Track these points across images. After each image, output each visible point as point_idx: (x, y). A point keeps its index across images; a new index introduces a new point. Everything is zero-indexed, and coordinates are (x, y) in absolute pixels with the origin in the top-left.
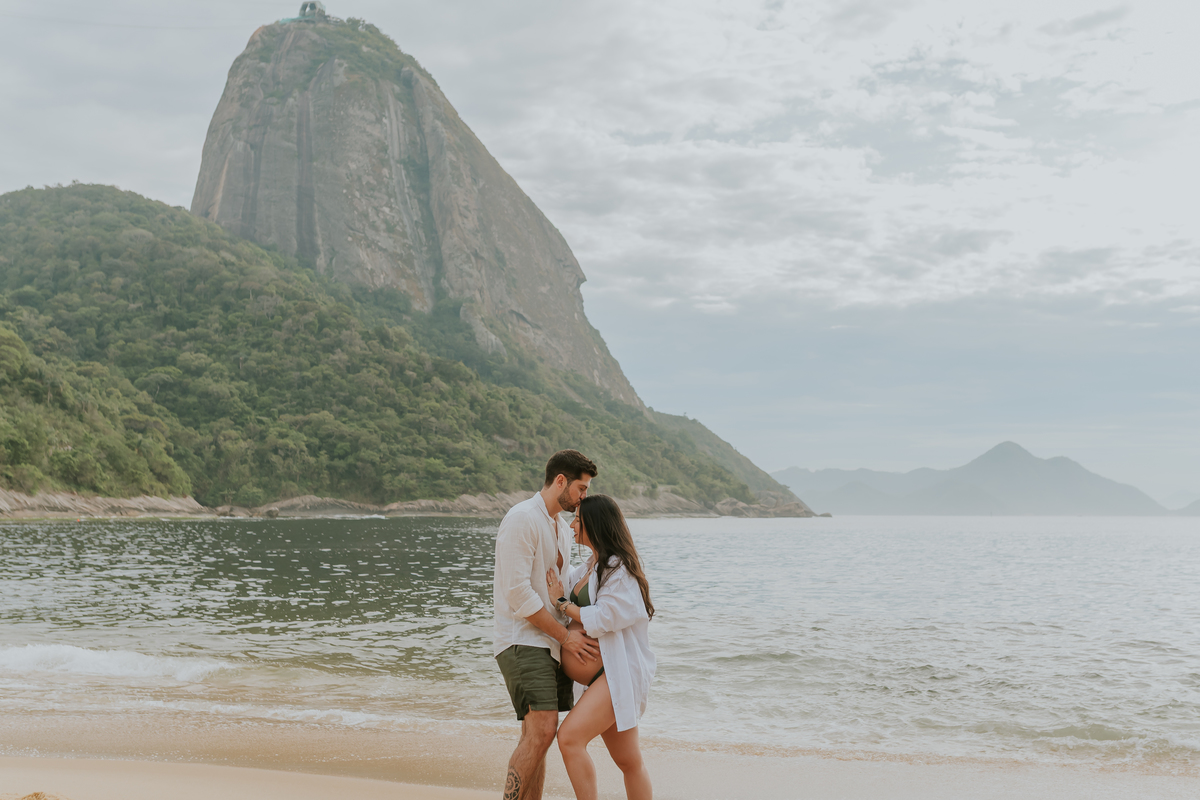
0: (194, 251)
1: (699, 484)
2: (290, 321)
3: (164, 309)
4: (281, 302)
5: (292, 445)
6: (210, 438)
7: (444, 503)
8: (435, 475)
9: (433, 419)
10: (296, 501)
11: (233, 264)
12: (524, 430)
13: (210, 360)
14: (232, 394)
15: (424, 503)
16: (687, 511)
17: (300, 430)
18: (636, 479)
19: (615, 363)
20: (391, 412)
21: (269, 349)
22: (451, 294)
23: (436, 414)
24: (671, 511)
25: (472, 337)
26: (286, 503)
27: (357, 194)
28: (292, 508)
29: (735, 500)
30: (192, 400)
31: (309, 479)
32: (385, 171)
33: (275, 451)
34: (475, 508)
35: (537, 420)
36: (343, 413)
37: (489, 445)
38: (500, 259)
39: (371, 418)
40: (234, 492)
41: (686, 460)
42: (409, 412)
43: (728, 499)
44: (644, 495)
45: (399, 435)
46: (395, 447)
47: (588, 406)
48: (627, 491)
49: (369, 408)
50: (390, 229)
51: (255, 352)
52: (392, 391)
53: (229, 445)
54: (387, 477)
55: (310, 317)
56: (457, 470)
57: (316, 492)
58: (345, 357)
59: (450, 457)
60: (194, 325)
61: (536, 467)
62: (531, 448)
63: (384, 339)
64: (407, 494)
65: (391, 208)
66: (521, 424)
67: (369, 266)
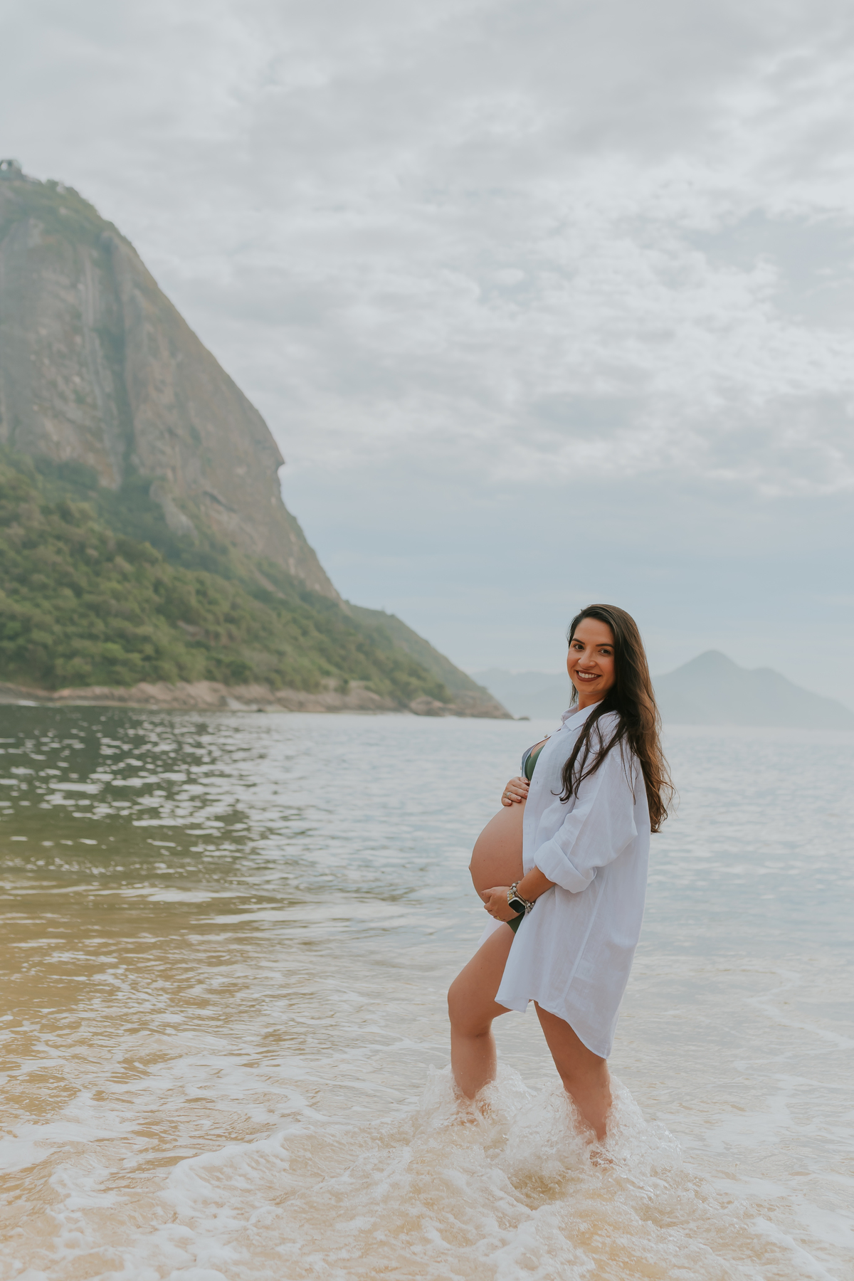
1: (394, 681)
7: (120, 691)
8: (110, 661)
9: (113, 602)
12: (210, 617)
15: (98, 690)
16: (380, 708)
18: (327, 673)
19: (312, 552)
20: (68, 592)
22: (143, 472)
23: (117, 596)
24: (363, 708)
25: (161, 518)
27: (46, 361)
29: (430, 699)
32: (78, 340)
34: (153, 697)
35: (225, 607)
36: (15, 592)
37: (173, 631)
38: (195, 435)
39: (47, 598)
41: (381, 655)
42: (90, 593)
43: (423, 698)
44: (336, 690)
45: (75, 617)
46: (71, 629)
47: (281, 595)
48: (317, 685)
49: (44, 587)
50: (80, 400)
52: (71, 569)
54: (60, 661)
56: (135, 657)
58: (21, 531)
59: (130, 642)
61: (222, 657)
62: (217, 635)
63: (65, 514)
64: (80, 680)
65: (82, 378)
66: (209, 611)
67: (55, 438)
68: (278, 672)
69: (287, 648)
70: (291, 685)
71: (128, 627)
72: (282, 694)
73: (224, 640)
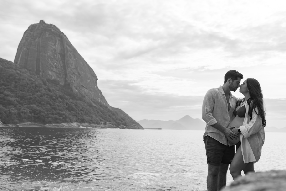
0: (10, 70)
1: (116, 122)
2: (29, 86)
3: (3, 82)
4: (28, 82)
5: (26, 111)
6: (8, 110)
7: (58, 124)
8: (56, 119)
9: (57, 107)
10: (26, 123)
11: (19, 73)
12: (77, 110)
13: (10, 93)
14: (14, 100)
15: (53, 124)
16: (112, 127)
17: (29, 108)
18: (102, 121)
19: (104, 97)
20: (49, 105)
21: (24, 91)
22: (68, 81)
23: (58, 106)
24: (109, 127)
25: (72, 90)
26: (24, 124)
27: (49, 60)
28: (25, 125)
29: (123, 125)
30: (5, 101)
31: (29, 119)
32: (56, 55)
33: (22, 112)
34: (65, 126)
35: (81, 108)
36: (38, 105)
37: (69, 113)
38: (79, 74)
39: (44, 106)
40: (12, 121)
41: (114, 117)
42: (53, 105)
43: (122, 125)
44: (103, 124)
45: (50, 110)
46: (49, 112)
49: (44, 104)
50: (56, 67)
51: (21, 92)
52: (49, 101)
53: (12, 111)
54: (46, 119)
55: (34, 85)
56: (61, 118)
57: (31, 121)
58: (40, 94)
59: (60, 115)
60: (8, 86)
61: (79, 118)
62: (79, 114)
63: (49, 90)
64: (50, 122)
65: (56, 63)
66: (77, 109)
67: (51, 75)
68: (91, 120)
69: (94, 116)
70: (94, 123)
71: (60, 112)
72: (92, 125)
73: (80, 114)
